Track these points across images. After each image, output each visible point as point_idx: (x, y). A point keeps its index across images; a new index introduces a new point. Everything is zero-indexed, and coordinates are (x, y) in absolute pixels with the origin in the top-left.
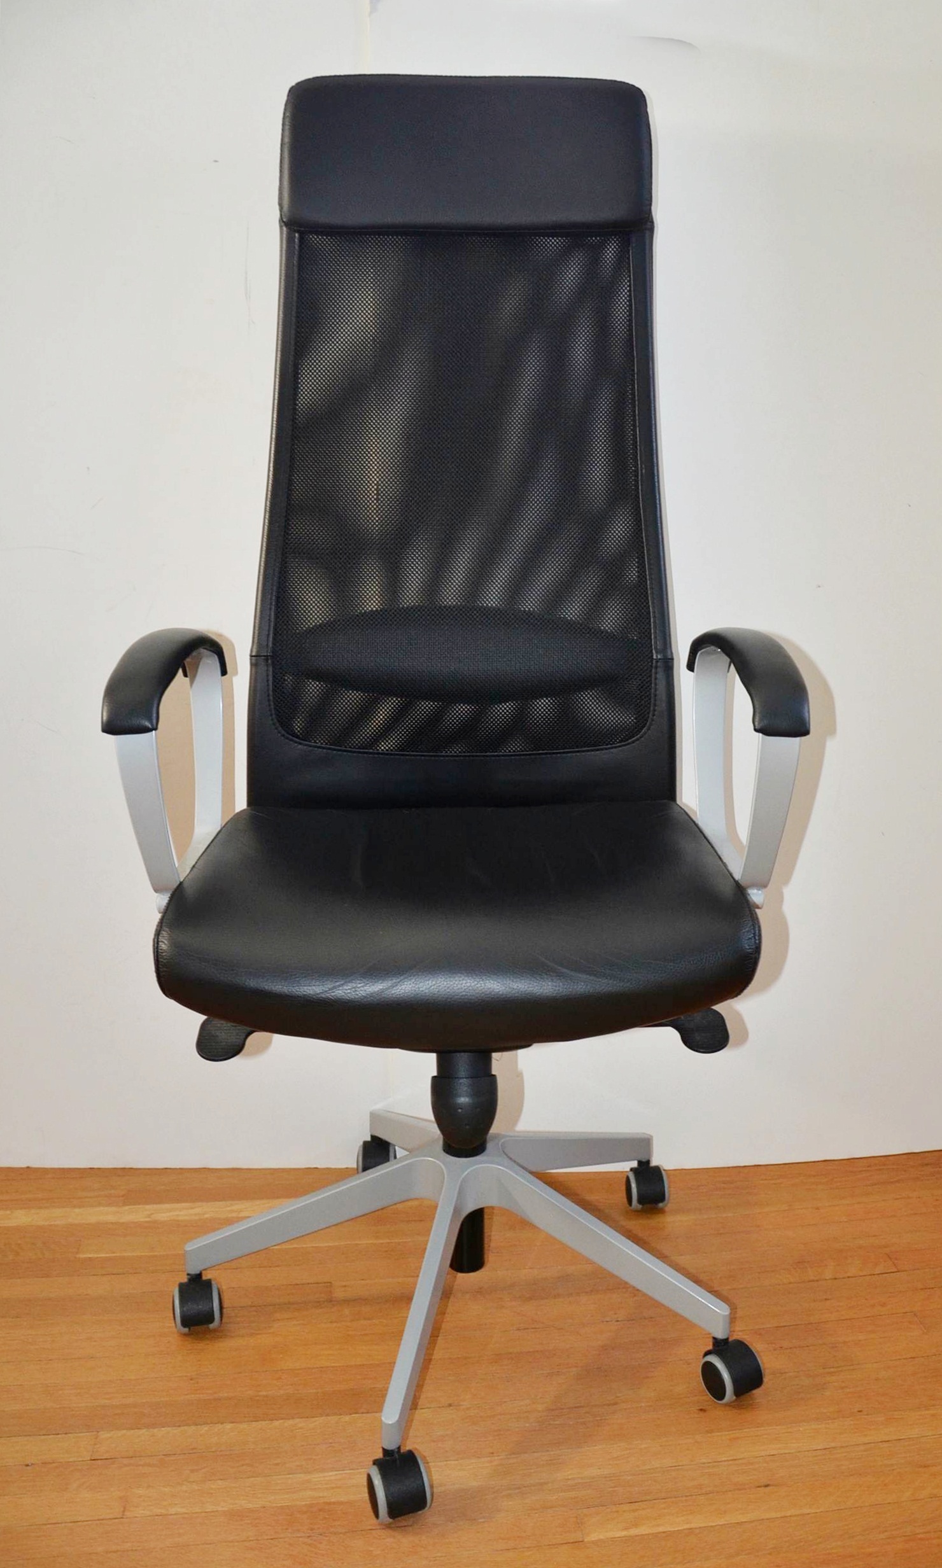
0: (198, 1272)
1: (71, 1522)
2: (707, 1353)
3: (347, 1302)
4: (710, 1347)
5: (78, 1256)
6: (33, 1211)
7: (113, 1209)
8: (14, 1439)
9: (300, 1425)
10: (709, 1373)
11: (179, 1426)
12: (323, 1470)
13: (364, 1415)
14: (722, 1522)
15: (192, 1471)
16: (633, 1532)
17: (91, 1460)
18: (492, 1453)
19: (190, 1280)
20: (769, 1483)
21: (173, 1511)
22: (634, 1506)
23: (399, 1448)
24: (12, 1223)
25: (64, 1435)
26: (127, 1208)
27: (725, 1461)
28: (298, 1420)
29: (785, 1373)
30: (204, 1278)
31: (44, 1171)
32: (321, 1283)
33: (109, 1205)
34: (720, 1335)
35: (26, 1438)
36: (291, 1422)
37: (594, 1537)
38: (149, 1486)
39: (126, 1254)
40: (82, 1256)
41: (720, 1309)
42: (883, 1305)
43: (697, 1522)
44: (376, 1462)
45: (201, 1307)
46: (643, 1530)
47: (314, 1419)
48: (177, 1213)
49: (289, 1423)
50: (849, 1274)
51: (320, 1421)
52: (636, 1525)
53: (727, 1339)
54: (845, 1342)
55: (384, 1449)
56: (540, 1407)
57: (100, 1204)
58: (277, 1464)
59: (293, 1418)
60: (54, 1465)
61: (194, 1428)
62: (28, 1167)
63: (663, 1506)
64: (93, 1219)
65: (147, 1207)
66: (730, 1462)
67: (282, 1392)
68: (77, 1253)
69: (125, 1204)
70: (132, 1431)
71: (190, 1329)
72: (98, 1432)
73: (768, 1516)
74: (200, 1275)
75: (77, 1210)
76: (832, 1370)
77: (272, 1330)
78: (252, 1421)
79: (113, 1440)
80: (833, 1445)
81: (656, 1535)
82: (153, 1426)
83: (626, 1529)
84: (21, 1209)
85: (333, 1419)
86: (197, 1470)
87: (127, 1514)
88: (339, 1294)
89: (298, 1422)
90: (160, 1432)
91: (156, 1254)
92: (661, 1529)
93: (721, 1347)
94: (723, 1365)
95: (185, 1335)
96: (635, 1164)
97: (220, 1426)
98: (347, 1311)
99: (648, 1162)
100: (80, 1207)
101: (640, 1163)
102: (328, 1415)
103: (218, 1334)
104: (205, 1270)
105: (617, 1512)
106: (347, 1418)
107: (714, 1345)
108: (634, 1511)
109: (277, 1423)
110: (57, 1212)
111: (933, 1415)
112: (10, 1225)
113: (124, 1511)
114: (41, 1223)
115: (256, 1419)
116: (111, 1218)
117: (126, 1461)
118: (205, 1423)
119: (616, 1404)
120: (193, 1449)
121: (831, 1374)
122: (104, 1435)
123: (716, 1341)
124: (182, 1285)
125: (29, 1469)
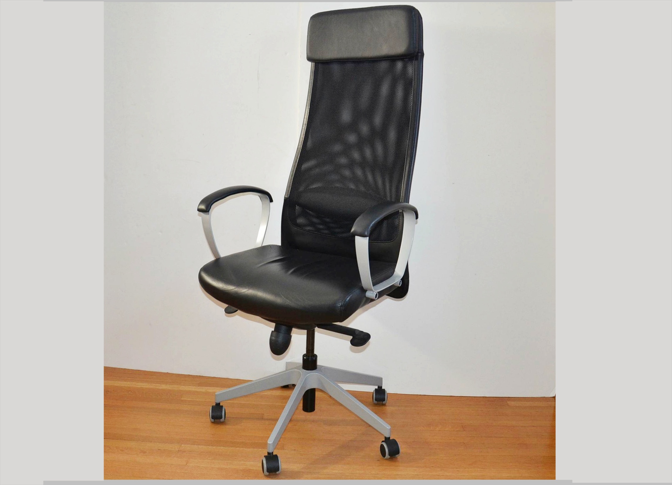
0: (219, 402)
1: (170, 465)
2: (383, 441)
3: (268, 419)
4: (384, 440)
6: (168, 385)
7: (195, 387)
10: (382, 448)
17: (178, 451)
19: (216, 405)
21: (201, 466)
23: (273, 452)
24: (161, 388)
26: (199, 387)
30: (221, 405)
31: (173, 374)
33: (193, 386)
34: (387, 436)
38: (195, 459)
39: (197, 400)
40: (183, 399)
41: (389, 427)
44: (265, 456)
45: (219, 414)
50: (446, 430)
53: (389, 438)
55: (268, 452)
56: (324, 454)
57: (190, 385)
58: (236, 458)
60: (167, 451)
61: (211, 447)
62: (167, 373)
64: (187, 389)
65: (206, 388)
67: (241, 441)
68: (181, 398)
69: (199, 386)
70: (192, 445)
71: (214, 420)
74: (219, 404)
77: (241, 425)
79: (186, 447)
84: (164, 384)
87: (188, 464)
90: (200, 447)
93: (387, 440)
94: (386, 446)
95: (212, 422)
96: (377, 387)
97: (220, 447)
99: (381, 387)
100: (183, 385)
101: (379, 387)
103: (223, 423)
104: (221, 402)
106: (260, 450)
107: (385, 439)
109: (238, 448)
110: (176, 386)
112: (159, 388)
114: (170, 389)
115: (231, 447)
116: (193, 390)
117: (189, 453)
118: (215, 446)
122: (182, 445)
123: (386, 438)
124: (213, 407)
125: (159, 450)
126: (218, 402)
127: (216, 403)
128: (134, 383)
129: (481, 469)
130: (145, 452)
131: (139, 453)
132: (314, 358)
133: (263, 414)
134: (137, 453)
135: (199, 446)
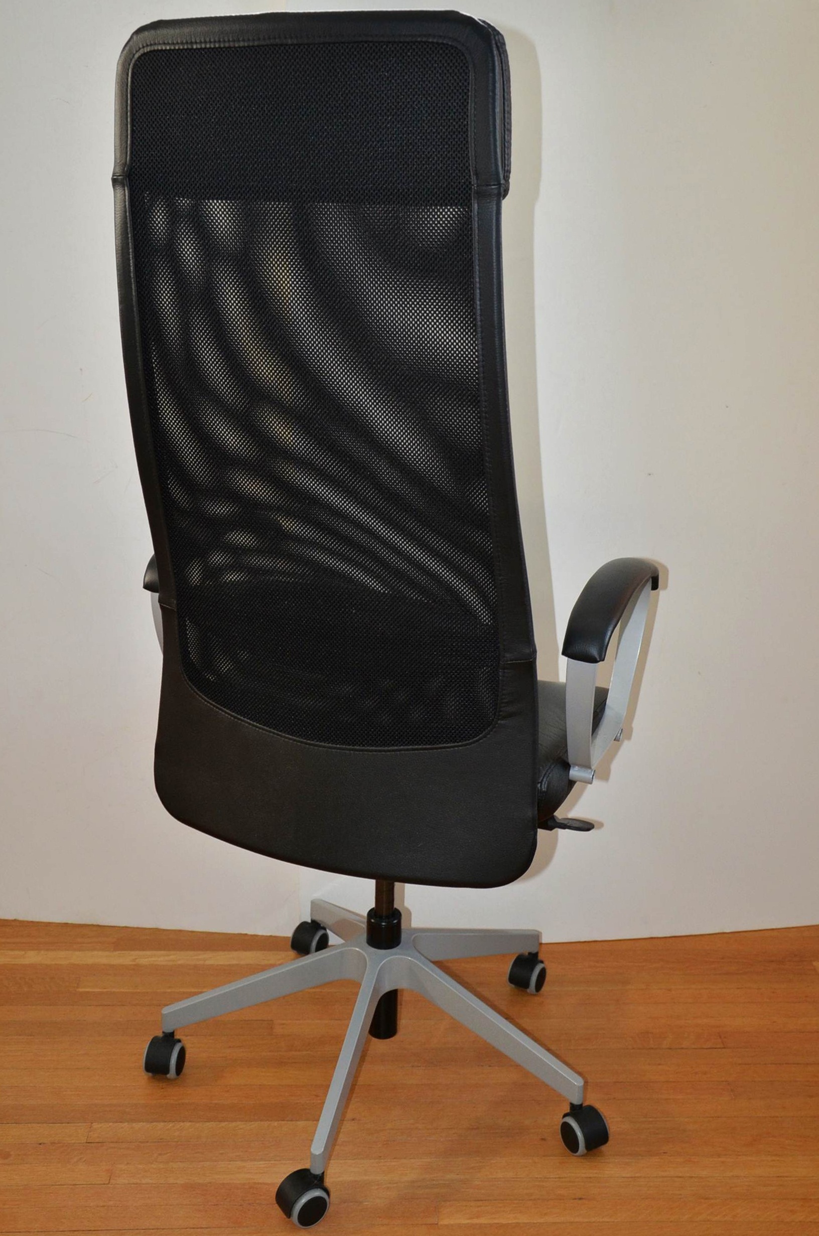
1: (72, 1185)
2: (565, 1115)
3: (284, 1036)
4: (568, 1111)
5: (78, 990)
6: (42, 952)
7: (107, 953)
8: (30, 1125)
9: (241, 1127)
10: (566, 1130)
11: (152, 1122)
12: (255, 1160)
13: (289, 1122)
14: (542, 1221)
15: (160, 1154)
16: (476, 1221)
17: (86, 1143)
20: (583, 1197)
21: (144, 1181)
22: (479, 1203)
24: (26, 961)
25: (66, 1125)
26: (117, 953)
27: (553, 1178)
28: (239, 1123)
32: (264, 1021)
33: (102, 950)
34: (576, 1102)
35: (38, 1125)
36: (234, 1124)
37: (446, 1222)
38: (128, 1164)
39: (114, 990)
40: (81, 990)
41: (578, 1082)
42: (705, 1074)
43: (523, 1219)
46: (483, 1221)
47: (251, 1123)
48: (156, 959)
50: (683, 1046)
51: (254, 1125)
52: (478, 1217)
53: (581, 1105)
54: (666, 1100)
56: (420, 1127)
57: (94, 949)
58: (222, 1154)
59: (236, 1121)
60: (59, 1145)
61: (162, 1124)
63: (500, 1205)
64: (90, 961)
65: (132, 952)
66: (557, 1180)
67: (229, 1102)
68: (77, 987)
69: (115, 950)
70: (117, 1124)
72: (92, 1123)
73: (577, 1220)
74: (173, 1033)
75: (77, 953)
76: (653, 1120)
78: (205, 1122)
79: (102, 1129)
80: (637, 1175)
81: (491, 1225)
82: (132, 1121)
83: (471, 1218)
84: (33, 950)
85: (266, 1124)
86: (163, 1154)
87: (112, 1181)
88: (278, 1030)
89: (240, 1124)
90: (137, 1126)
91: (139, 991)
92: (496, 1221)
93: (577, 1111)
94: (577, 1124)
97: (182, 1124)
100: (79, 950)
102: (261, 1121)
105: (466, 1206)
106: (276, 1124)
107: (571, 1109)
108: (478, 1207)
109: (223, 1124)
110: (62, 954)
111: (723, 1162)
112: (23, 963)
113: (110, 1180)
114: (49, 962)
115: (209, 1121)
116: (104, 961)
117: (112, 1145)
120: (161, 1139)
122: (96, 1126)
123: (573, 1106)
125: (41, 1146)
126: (169, 1030)
127: (163, 1032)
129: (774, 1158)
130: (6, 1156)
132: (395, 921)
135: (134, 1124)
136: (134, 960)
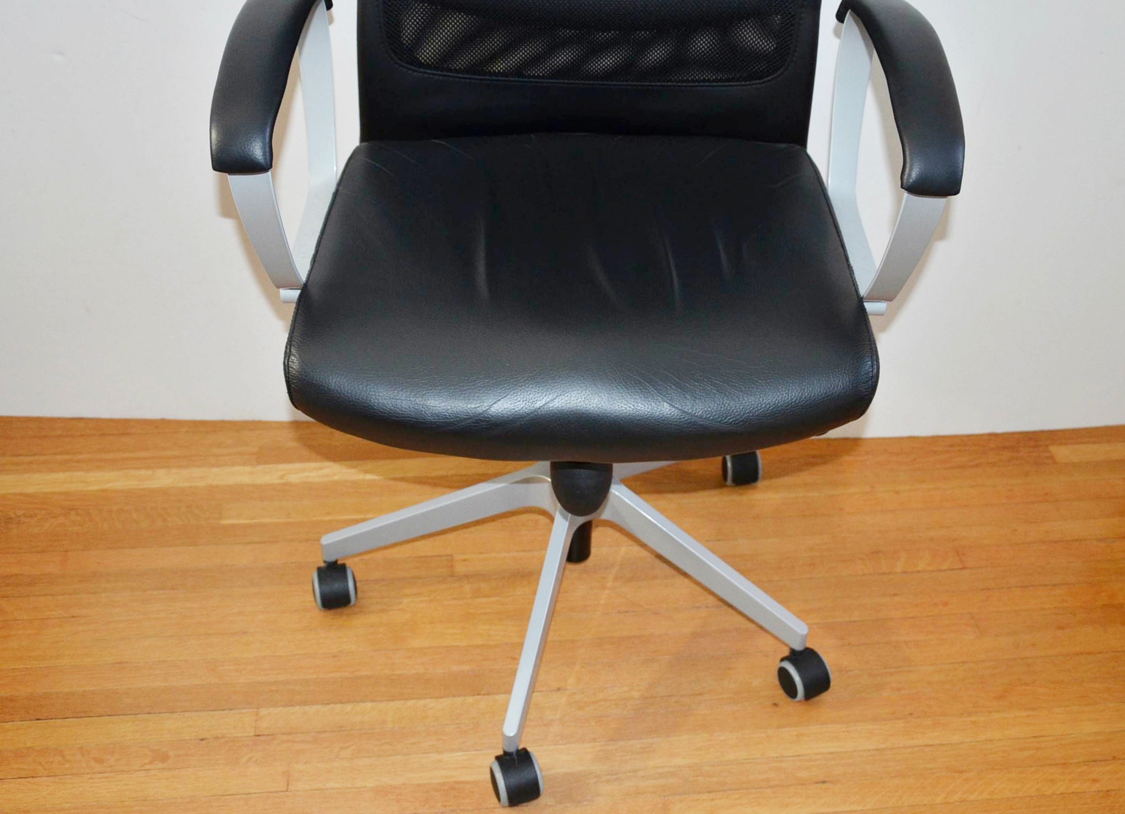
1: (244, 794)
2: (782, 660)
3: (467, 577)
4: (786, 655)
5: (220, 522)
6: (174, 471)
7: (248, 469)
8: (187, 714)
9: (432, 705)
10: (783, 675)
11: (328, 704)
12: (452, 750)
15: (342, 748)
17: (255, 735)
18: (595, 739)
19: (327, 564)
20: (826, 779)
21: (331, 784)
22: (712, 795)
25: (230, 711)
26: (261, 467)
27: (791, 756)
28: (428, 701)
29: (851, 671)
30: (340, 562)
32: (443, 556)
33: (244, 464)
34: (797, 645)
35: (197, 714)
38: (306, 763)
39: (263, 520)
40: (224, 522)
42: (946, 604)
44: (497, 758)
45: (336, 586)
47: (442, 700)
48: (306, 474)
49: (422, 702)
50: (919, 569)
51: (446, 702)
53: (803, 649)
54: (906, 642)
55: (504, 751)
56: (636, 694)
57: (234, 464)
58: (413, 744)
59: (425, 698)
60: (224, 739)
61: (339, 705)
63: (736, 797)
64: (231, 481)
65: (280, 466)
66: (795, 758)
67: (414, 671)
68: (220, 518)
69: (259, 463)
70: (287, 708)
72: (258, 708)
74: (336, 562)
75: (215, 470)
76: (892, 670)
77: (401, 606)
78: (389, 700)
79: (272, 716)
80: (883, 746)
82: (305, 703)
85: (458, 700)
86: (346, 748)
87: (290, 787)
88: (460, 568)
89: (430, 703)
90: (312, 709)
91: (292, 520)
93: (796, 655)
94: (795, 669)
97: (362, 704)
98: (467, 588)
100: (218, 466)
102: (454, 696)
105: (698, 800)
106: (470, 700)
107: (789, 653)
108: (711, 800)
109: (411, 703)
110: (197, 472)
111: (974, 722)
112: (153, 486)
113: (288, 785)
115: (393, 699)
116: (247, 480)
117: (285, 738)
118: (349, 702)
119: (701, 694)
120: (341, 727)
121: (891, 674)
122: (263, 712)
123: (793, 652)
124: (320, 570)
125: (203, 742)
126: (331, 558)
128: (78, 474)
130: (164, 758)
131: (151, 762)
133: (451, 556)
134: (145, 764)
135: (307, 708)
136: (282, 477)
